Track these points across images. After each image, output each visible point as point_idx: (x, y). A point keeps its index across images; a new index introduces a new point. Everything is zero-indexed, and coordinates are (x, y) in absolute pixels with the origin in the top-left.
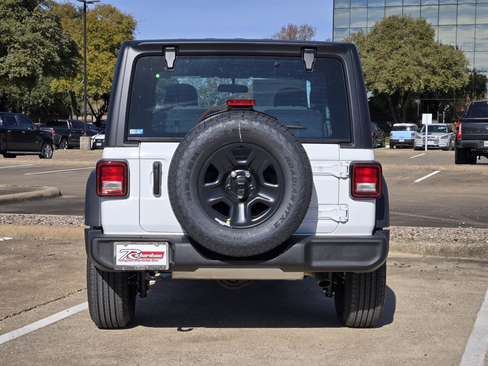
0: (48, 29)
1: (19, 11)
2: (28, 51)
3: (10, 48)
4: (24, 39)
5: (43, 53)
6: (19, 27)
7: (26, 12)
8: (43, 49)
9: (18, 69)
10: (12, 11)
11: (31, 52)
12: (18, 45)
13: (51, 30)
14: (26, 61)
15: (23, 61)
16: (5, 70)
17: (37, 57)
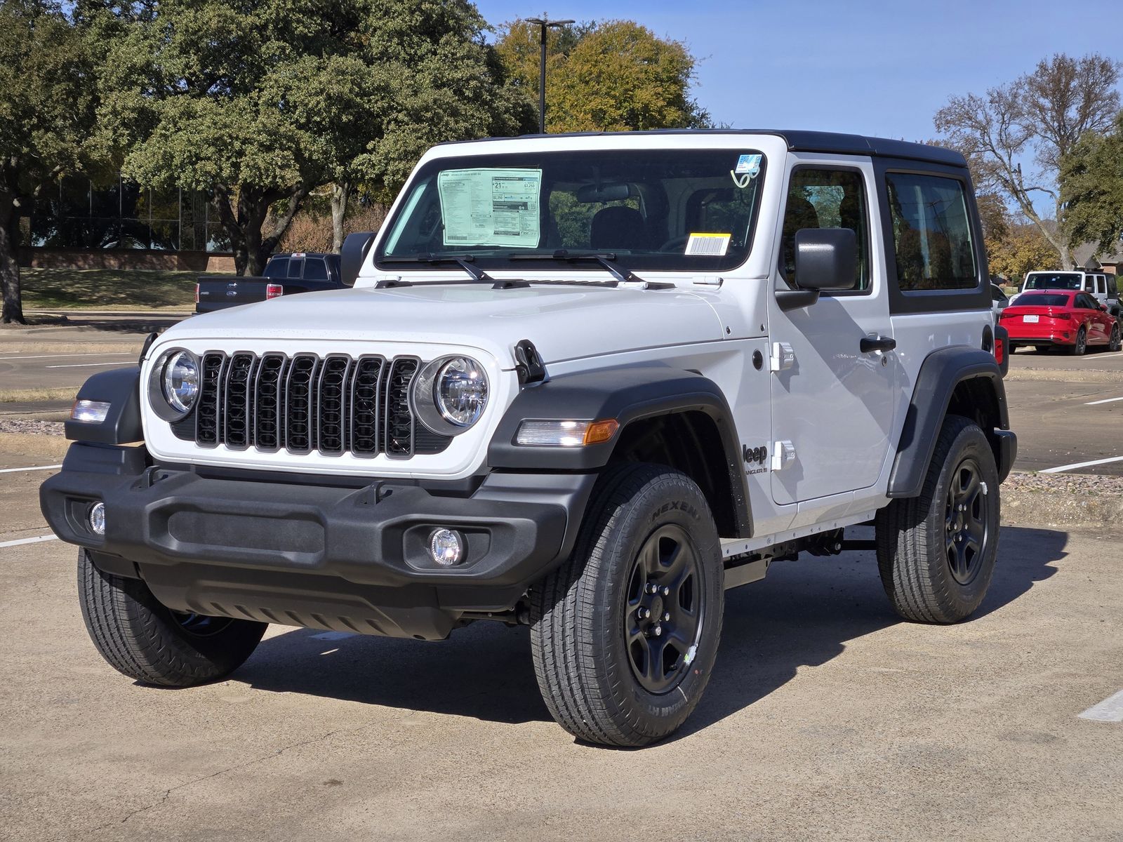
0: (467, 81)
1: (413, 43)
2: (424, 128)
3: (389, 123)
4: (417, 102)
5: (455, 132)
6: (407, 79)
7: (427, 45)
8: (457, 122)
9: (401, 166)
10: (398, 44)
11: (431, 130)
12: (405, 115)
13: (473, 83)
14: (419, 148)
15: (411, 148)
16: (377, 168)
17: (442, 139)
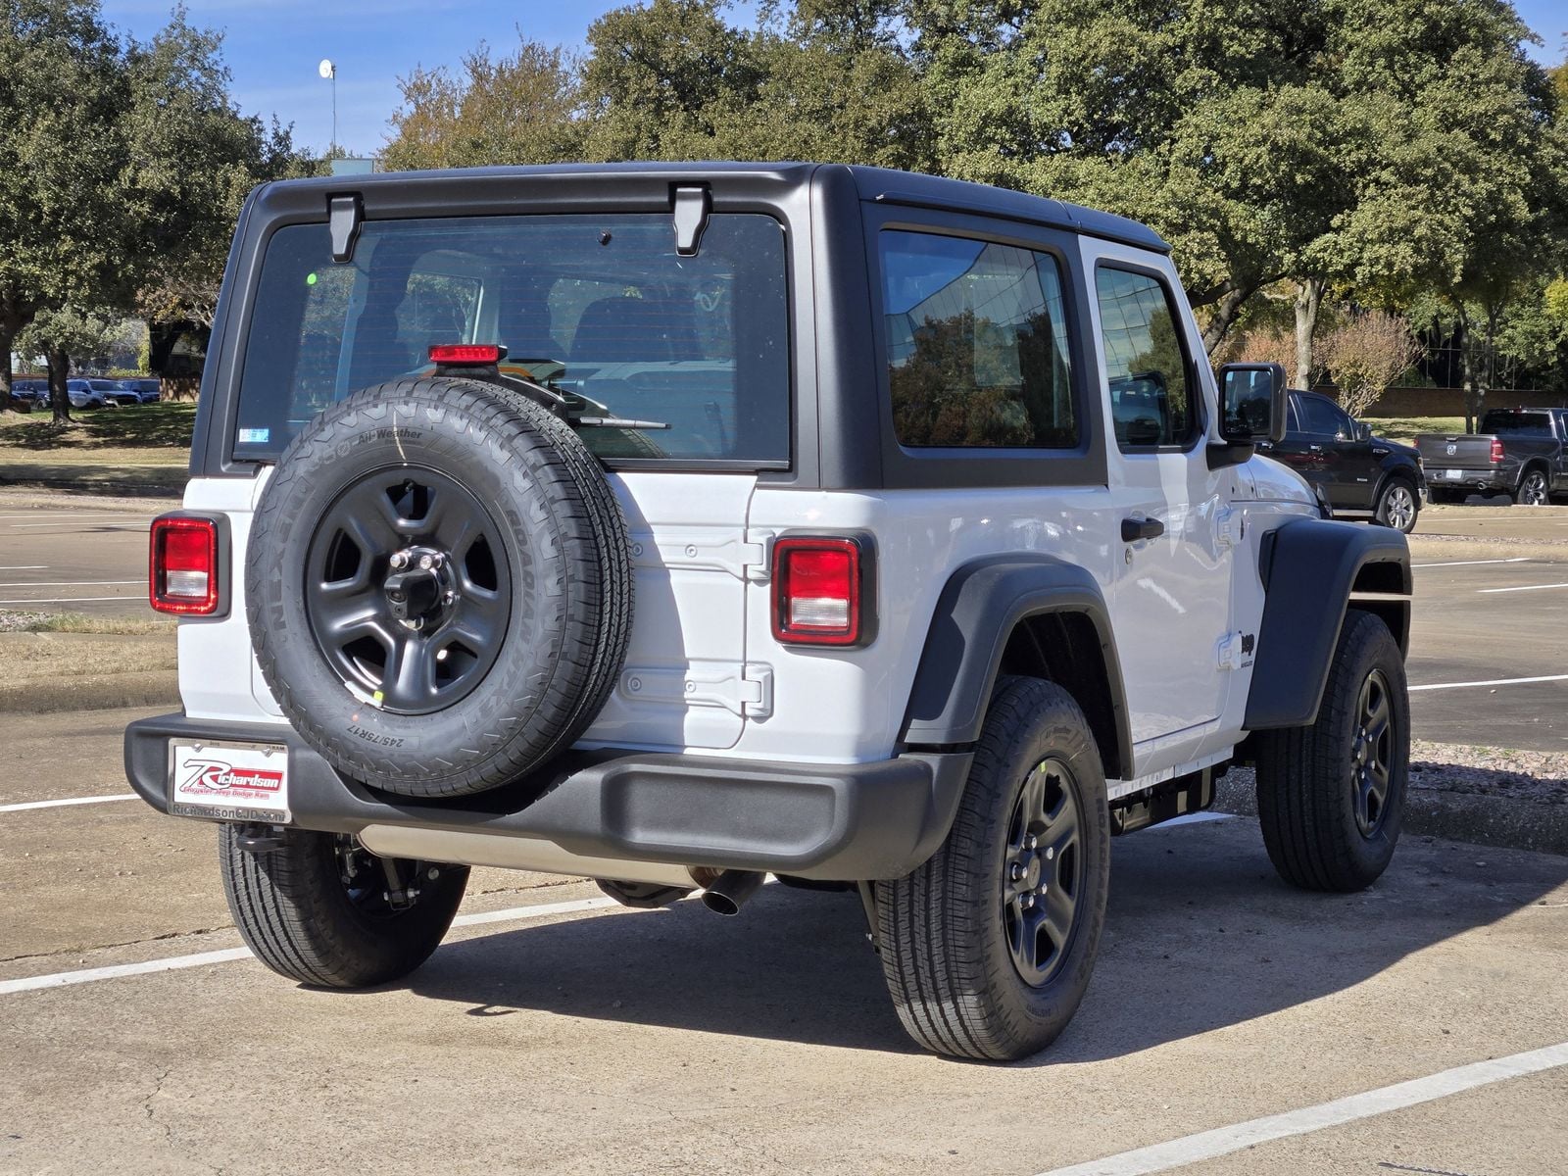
0: (1494, 117)
1: (1408, 65)
2: (1420, 192)
3: (1366, 186)
4: (1409, 153)
5: (1470, 196)
6: (1398, 117)
7: (1431, 68)
8: (1474, 181)
9: (1383, 251)
10: (1385, 68)
11: (1432, 194)
12: (1393, 174)
13: (1503, 119)
14: (1411, 223)
15: (1399, 223)
16: (1346, 254)
17: (1450, 209)
